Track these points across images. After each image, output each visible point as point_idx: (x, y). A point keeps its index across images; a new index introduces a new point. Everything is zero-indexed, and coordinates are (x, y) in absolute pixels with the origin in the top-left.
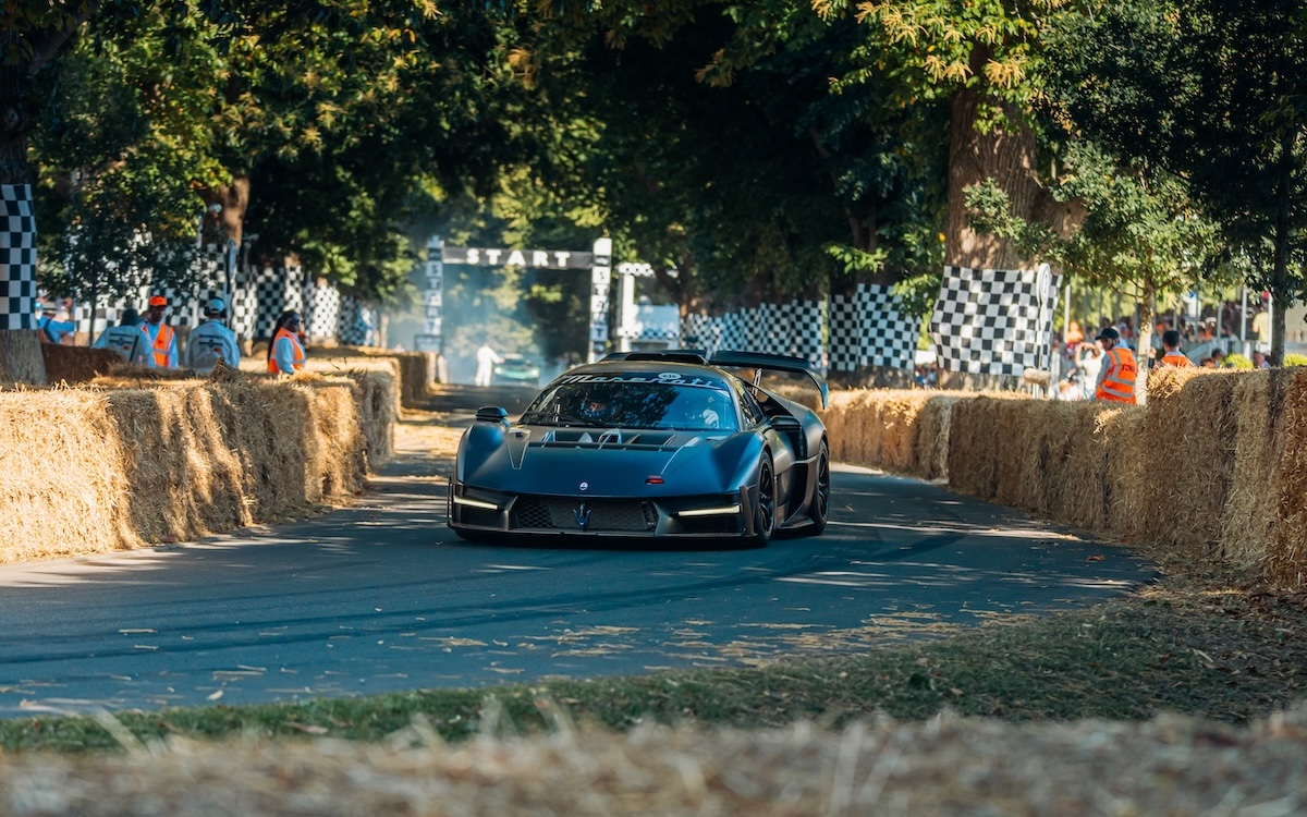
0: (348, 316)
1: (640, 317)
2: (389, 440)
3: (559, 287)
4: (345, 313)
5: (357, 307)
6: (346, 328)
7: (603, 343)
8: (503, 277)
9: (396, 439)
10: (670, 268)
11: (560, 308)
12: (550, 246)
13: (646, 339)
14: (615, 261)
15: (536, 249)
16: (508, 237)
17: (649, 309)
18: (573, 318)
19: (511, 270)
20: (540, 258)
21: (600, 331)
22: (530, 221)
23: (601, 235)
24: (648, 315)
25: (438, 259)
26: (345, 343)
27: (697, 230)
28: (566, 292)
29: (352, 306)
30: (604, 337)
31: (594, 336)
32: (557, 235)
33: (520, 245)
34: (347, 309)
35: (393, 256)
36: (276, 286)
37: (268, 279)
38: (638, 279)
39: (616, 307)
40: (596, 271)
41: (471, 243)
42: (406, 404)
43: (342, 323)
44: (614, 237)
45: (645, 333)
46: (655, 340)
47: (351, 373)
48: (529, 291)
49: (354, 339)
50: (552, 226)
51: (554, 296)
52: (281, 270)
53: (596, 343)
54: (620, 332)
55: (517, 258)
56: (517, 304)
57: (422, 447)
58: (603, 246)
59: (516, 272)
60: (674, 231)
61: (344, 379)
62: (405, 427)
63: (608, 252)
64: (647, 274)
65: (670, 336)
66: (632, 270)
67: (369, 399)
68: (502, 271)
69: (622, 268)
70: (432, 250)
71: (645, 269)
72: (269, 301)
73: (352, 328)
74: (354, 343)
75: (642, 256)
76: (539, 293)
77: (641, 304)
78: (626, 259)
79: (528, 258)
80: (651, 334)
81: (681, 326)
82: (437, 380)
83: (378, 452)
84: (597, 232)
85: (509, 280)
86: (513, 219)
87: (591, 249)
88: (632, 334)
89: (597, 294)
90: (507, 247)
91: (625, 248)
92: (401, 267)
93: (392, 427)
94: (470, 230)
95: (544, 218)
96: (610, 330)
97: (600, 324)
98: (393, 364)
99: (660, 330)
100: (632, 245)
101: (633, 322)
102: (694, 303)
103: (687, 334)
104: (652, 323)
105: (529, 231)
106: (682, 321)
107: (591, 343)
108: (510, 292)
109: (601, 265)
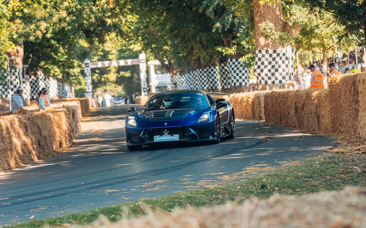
0: (61, 88)
1: (157, 78)
2: (79, 128)
3: (129, 71)
4: (60, 88)
5: (63, 85)
6: (60, 93)
7: (146, 88)
8: (110, 71)
9: (81, 127)
10: (165, 61)
11: (131, 78)
12: (124, 58)
13: (160, 85)
14: (147, 61)
15: (120, 60)
16: (111, 57)
17: (160, 75)
18: (135, 81)
19: (113, 68)
20: (122, 63)
21: (144, 84)
22: (117, 51)
24: (160, 77)
25: (88, 67)
26: (61, 97)
27: (173, 47)
28: (132, 73)
29: (62, 85)
30: (146, 86)
31: (143, 86)
32: (127, 54)
33: (115, 59)
34: (60, 86)
35: (73, 67)
36: (36, 81)
37: (33, 79)
38: (155, 66)
39: (149, 76)
40: (141, 65)
41: (99, 60)
42: (83, 115)
43: (59, 91)
44: (146, 53)
46: (163, 85)
47: (64, 107)
48: (119, 74)
49: (63, 96)
50: (125, 52)
51: (128, 74)
52: (37, 76)
53: (144, 88)
54: (151, 84)
55: (114, 63)
56: (116, 79)
57: (90, 129)
58: (142, 56)
59: (115, 68)
60: (165, 49)
61: (62, 109)
62: (84, 123)
63: (144, 58)
64: (158, 64)
65: (168, 83)
66: (153, 63)
67: (71, 115)
68: (110, 68)
69: (149, 63)
70: (86, 64)
71: (158, 62)
72: (34, 86)
73: (63, 92)
74: (64, 97)
75: (156, 58)
76: (123, 75)
77: (157, 74)
78: (150, 60)
79: (118, 63)
80: (161, 83)
81: (171, 80)
82: (93, 107)
83: (76, 132)
84: (140, 52)
85: (113, 71)
86: (112, 51)
87: (138, 58)
88: (155, 84)
89: (142, 72)
90: (111, 60)
91: (150, 56)
92: (76, 70)
93: (80, 123)
94: (98, 56)
95: (122, 49)
96: (148, 84)
97: (144, 82)
98: (77, 103)
99: (164, 82)
100: (152, 55)
101: (155, 80)
102: (174, 72)
103: (174, 82)
104: (161, 80)
105: (117, 54)
106: (171, 78)
107: (142, 89)
108: (113, 75)
109: (142, 63)
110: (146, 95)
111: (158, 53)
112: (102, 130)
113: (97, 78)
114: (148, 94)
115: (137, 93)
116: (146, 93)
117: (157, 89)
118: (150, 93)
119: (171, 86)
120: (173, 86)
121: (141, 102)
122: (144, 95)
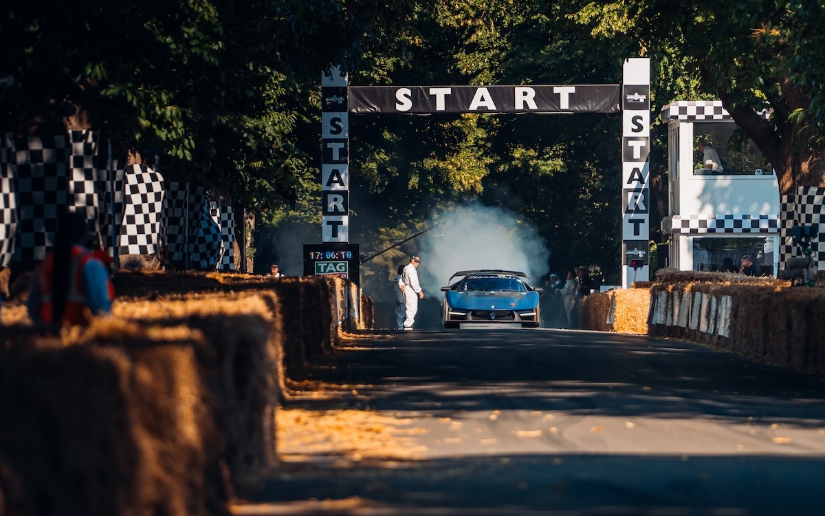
0: (185, 216)
1: (707, 196)
2: (267, 438)
3: (558, 148)
4: (178, 212)
5: (198, 199)
6: (179, 239)
7: (643, 245)
8: (461, 136)
9: (281, 435)
10: (759, 104)
11: (562, 183)
12: (543, 77)
13: (720, 233)
14: (661, 94)
15: (518, 84)
16: (466, 62)
17: (723, 181)
18: (589, 203)
19: (473, 123)
20: (524, 97)
21: (637, 223)
22: (503, 32)
23: (633, 52)
24: (723, 190)
25: (343, 107)
26: (180, 265)
27: (805, 34)
28: (573, 158)
29: (189, 199)
30: (644, 234)
31: (628, 233)
32: (553, 54)
33: (486, 76)
34: (180, 204)
35: (259, 109)
36: (50, 168)
37: (36, 156)
38: (699, 128)
39: (665, 179)
40: (628, 115)
41: (400, 78)
42: (293, 372)
43: (174, 230)
44: (655, 57)
45: (720, 223)
46: (738, 234)
47: (193, 320)
48: (509, 159)
49: (195, 257)
50: (545, 40)
51: (552, 165)
52: (59, 139)
53: (632, 245)
54: (676, 223)
55: (483, 99)
56: (484, 181)
57: (327, 447)
58: (637, 71)
59: (481, 124)
60: (763, 38)
61: (181, 332)
62: (294, 414)
63: (645, 80)
64: (718, 117)
65: (764, 225)
66: (692, 111)
67: (228, 365)
68: (457, 123)
69: (673, 108)
70: (328, 92)
71: (712, 108)
72: (38, 195)
73: (192, 239)
74: (197, 266)
75: (708, 88)
76: (525, 161)
77: (709, 172)
78: (671, 96)
79: (503, 97)
80: (729, 224)
81: (784, 207)
82: (349, 326)
83: (249, 460)
84: (628, 46)
85: (471, 141)
86: (473, 30)
87: (617, 75)
88: (694, 224)
89: (630, 158)
90: (467, 79)
91: (676, 74)
92: (274, 124)
93: (273, 415)
94: (397, 53)
95: (528, 24)
96: (654, 223)
97: (638, 211)
98: (268, 300)
99: (745, 217)
100: (689, 67)
101: (698, 204)
102: (805, 167)
103: (796, 223)
104: (730, 205)
105: (502, 49)
106: (785, 198)
107: (623, 246)
108: (474, 162)
109: (636, 106)
110: (639, 285)
111: (725, 60)
112: (390, 459)
113: (381, 168)
114: (653, 278)
115: (595, 270)
116: (643, 273)
117: (704, 254)
118: (661, 272)
119: (783, 241)
120: (790, 241)
121: (613, 319)
122: (632, 284)
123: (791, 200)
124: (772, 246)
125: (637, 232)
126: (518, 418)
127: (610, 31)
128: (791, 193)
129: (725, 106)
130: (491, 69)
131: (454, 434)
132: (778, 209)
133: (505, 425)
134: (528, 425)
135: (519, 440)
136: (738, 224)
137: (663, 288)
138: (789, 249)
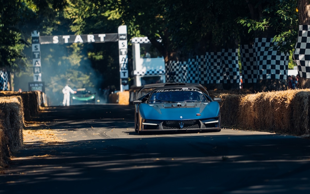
1: (144, 64)
2: (20, 138)
3: (101, 52)
7: (127, 79)
8: (72, 49)
9: (24, 137)
10: (158, 38)
11: (103, 63)
12: (95, 32)
13: (148, 75)
14: (129, 37)
15: (89, 34)
16: (73, 29)
17: (149, 60)
18: (111, 67)
19: (76, 46)
20: (91, 38)
21: (124, 73)
22: (84, 19)
23: (121, 23)
24: (149, 63)
25: (38, 42)
27: (170, 17)
28: (105, 55)
30: (127, 76)
31: (122, 76)
32: (98, 25)
33: (79, 32)
38: (142, 45)
39: (132, 60)
40: (120, 42)
41: (54, 33)
44: (127, 24)
45: (148, 72)
46: (153, 75)
48: (87, 56)
50: (95, 21)
51: (99, 57)
53: (123, 79)
54: (135, 73)
55: (79, 39)
56: (80, 63)
57: (38, 140)
58: (122, 29)
59: (78, 46)
60: (158, 18)
62: (28, 131)
63: (125, 32)
64: (146, 42)
65: (161, 72)
66: (139, 40)
67: (8, 118)
68: (71, 46)
69: (133, 40)
70: (34, 38)
71: (145, 40)
75: (143, 33)
76: (91, 56)
77: (145, 57)
78: (134, 35)
79: (85, 38)
80: (151, 72)
81: (166, 67)
82: (43, 105)
83: (15, 145)
84: (119, 22)
85: (76, 51)
86: (75, 19)
87: (116, 31)
88: (141, 73)
89: (121, 54)
90: (73, 33)
92: (18, 48)
94: (53, 26)
95: (91, 17)
96: (129, 73)
97: (124, 69)
98: (19, 98)
99: (155, 70)
101: (141, 67)
102: (172, 55)
103: (170, 71)
104: (151, 67)
105: (83, 24)
106: (166, 64)
107: (121, 80)
108: (77, 57)
109: (122, 39)
110: (126, 90)
111: (148, 25)
114: (130, 88)
115: (113, 87)
116: (127, 87)
117: (144, 81)
118: (132, 86)
119: (166, 77)
120: (168, 76)
121: (118, 100)
122: (124, 90)
123: (168, 65)
124: (163, 78)
125: (124, 75)
126: (93, 130)
127: (113, 18)
128: (167, 63)
129: (148, 38)
130: (81, 30)
131: (74, 135)
132: (164, 67)
133: (89, 132)
134: (96, 131)
135: (93, 136)
136: (153, 72)
137: (133, 91)
138: (168, 79)
